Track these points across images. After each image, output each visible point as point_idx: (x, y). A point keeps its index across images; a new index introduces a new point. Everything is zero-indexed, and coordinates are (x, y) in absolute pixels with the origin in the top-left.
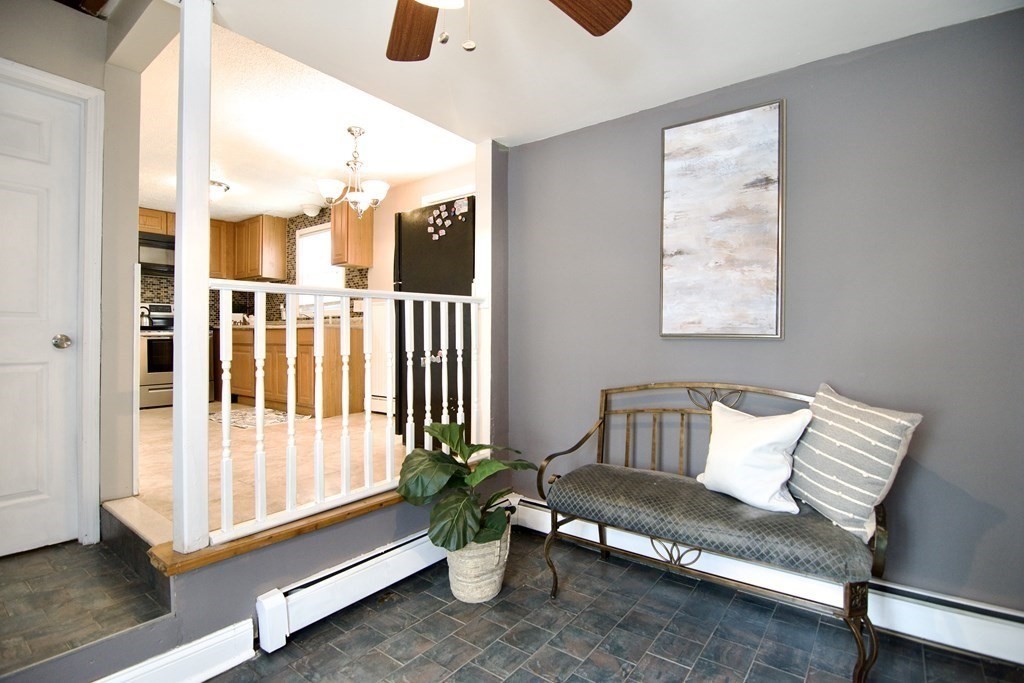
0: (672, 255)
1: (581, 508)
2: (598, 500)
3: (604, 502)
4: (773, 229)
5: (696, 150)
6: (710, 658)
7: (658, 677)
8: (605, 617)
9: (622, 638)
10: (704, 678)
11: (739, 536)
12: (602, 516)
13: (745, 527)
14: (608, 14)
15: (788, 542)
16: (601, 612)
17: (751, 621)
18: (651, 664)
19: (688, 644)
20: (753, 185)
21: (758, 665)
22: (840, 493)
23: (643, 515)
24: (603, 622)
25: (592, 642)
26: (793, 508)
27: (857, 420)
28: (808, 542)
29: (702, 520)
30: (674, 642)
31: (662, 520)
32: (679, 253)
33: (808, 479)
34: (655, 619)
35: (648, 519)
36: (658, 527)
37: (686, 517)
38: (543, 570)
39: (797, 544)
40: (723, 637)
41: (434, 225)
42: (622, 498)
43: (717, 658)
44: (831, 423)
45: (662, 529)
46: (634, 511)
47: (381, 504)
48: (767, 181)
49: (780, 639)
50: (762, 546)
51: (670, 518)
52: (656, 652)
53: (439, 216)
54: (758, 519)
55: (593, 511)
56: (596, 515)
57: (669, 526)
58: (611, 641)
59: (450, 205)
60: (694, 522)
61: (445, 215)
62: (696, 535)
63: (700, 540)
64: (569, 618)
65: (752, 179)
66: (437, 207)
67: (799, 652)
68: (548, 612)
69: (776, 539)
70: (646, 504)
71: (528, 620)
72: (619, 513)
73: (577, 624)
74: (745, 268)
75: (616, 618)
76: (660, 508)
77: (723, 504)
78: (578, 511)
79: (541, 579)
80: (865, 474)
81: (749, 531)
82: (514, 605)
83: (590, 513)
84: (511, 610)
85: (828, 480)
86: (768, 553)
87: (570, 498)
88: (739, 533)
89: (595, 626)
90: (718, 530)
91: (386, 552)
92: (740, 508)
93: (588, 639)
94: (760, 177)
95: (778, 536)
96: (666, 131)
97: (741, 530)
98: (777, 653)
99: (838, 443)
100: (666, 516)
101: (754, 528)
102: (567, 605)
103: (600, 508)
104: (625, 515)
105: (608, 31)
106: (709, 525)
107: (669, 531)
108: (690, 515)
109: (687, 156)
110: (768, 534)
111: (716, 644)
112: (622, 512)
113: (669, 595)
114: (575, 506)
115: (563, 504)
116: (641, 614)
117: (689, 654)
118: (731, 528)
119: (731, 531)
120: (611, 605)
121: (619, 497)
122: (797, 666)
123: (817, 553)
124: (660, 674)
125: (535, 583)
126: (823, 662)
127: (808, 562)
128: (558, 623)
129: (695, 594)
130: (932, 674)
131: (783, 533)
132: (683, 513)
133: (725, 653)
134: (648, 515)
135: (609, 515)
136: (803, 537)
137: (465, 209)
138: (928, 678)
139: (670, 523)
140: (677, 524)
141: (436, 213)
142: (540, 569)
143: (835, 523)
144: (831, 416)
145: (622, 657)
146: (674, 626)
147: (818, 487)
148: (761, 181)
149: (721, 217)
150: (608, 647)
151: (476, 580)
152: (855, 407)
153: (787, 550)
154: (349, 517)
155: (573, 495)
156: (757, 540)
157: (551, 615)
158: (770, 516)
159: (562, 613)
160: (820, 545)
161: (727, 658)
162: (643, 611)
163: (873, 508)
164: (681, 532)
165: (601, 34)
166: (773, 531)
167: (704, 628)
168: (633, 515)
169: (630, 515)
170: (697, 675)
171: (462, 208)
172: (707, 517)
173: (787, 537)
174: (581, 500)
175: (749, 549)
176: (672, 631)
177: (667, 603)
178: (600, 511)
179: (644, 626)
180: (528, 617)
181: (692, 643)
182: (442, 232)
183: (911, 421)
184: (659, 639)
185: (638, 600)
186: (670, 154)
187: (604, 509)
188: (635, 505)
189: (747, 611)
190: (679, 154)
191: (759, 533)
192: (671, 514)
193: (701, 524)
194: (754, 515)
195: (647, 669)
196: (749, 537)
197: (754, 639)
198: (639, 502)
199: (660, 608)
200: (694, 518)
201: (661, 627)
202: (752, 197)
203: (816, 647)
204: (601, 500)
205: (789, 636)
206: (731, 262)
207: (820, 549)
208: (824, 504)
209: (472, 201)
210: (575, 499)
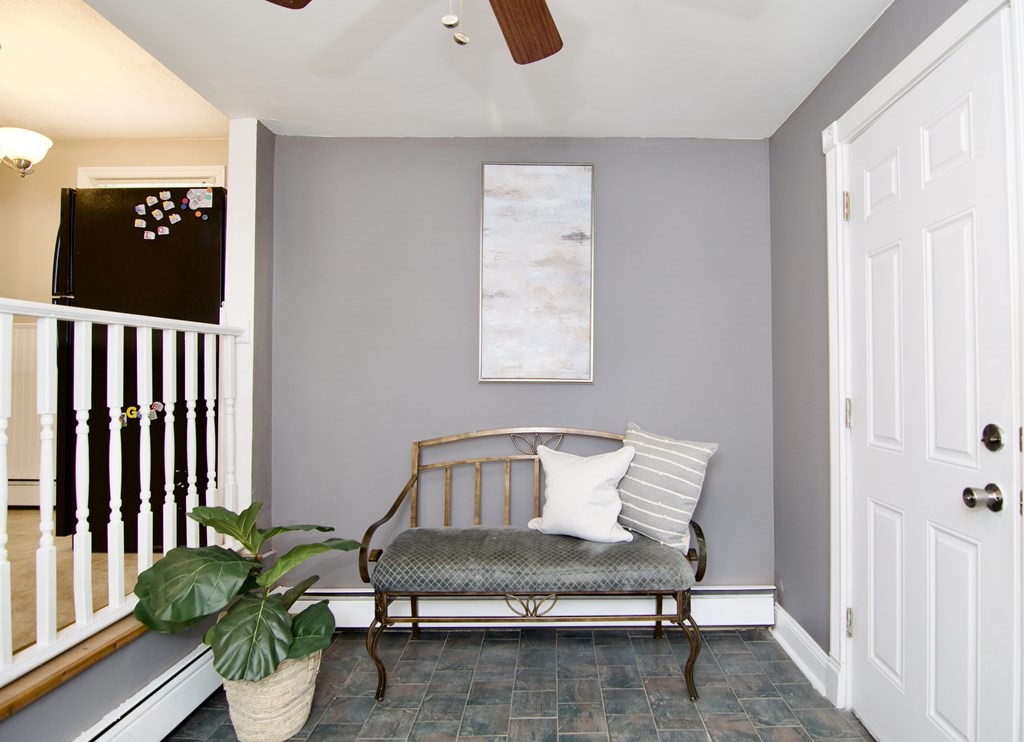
0: (492, 296)
1: (423, 581)
2: (443, 568)
3: (451, 568)
4: (588, 282)
5: (516, 193)
6: (567, 700)
7: (534, 739)
8: (451, 699)
9: (479, 712)
10: (572, 721)
11: (595, 572)
12: (451, 585)
13: (598, 562)
14: (539, 47)
15: (635, 567)
16: (443, 695)
17: (581, 654)
18: (520, 727)
19: (542, 696)
20: (570, 237)
21: (606, 691)
22: (665, 516)
23: (498, 574)
24: (452, 706)
25: (450, 731)
26: (628, 537)
27: (673, 452)
28: (651, 564)
29: (558, 564)
30: (530, 699)
31: (519, 573)
32: (501, 294)
33: (636, 508)
34: (500, 683)
35: (503, 576)
36: (515, 582)
37: (542, 565)
38: (349, 672)
39: (643, 567)
40: (566, 677)
41: (148, 217)
42: (472, 559)
43: (573, 699)
44: (651, 456)
45: (519, 583)
46: (487, 571)
47: (115, 645)
48: (581, 236)
49: (610, 662)
50: (615, 577)
51: (527, 570)
52: (519, 715)
53: (159, 206)
54: (605, 552)
55: (439, 581)
56: (443, 585)
57: (527, 578)
58: (469, 722)
59: (179, 195)
60: (551, 568)
61: (169, 206)
62: (555, 580)
63: (559, 585)
64: (412, 716)
65: (569, 232)
66: (155, 192)
67: (628, 668)
68: (384, 718)
69: (626, 567)
70: (499, 560)
71: (363, 736)
72: (471, 576)
73: (425, 718)
74: (563, 316)
75: (462, 696)
76: (515, 561)
77: (569, 545)
78: (419, 586)
79: (353, 684)
80: (683, 497)
81: (602, 565)
82: (337, 726)
83: (435, 585)
84: (335, 733)
85: (655, 506)
86: (620, 581)
87: (407, 573)
88: (594, 569)
89: (445, 712)
90: (575, 570)
91: (123, 717)
92: (584, 546)
93: (444, 730)
94: (576, 232)
95: (627, 563)
96: (485, 166)
97: (595, 566)
98: (614, 675)
99: (661, 473)
100: (523, 569)
101: (606, 562)
102: (400, 703)
103: (447, 576)
104: (478, 577)
105: (530, 62)
106: (566, 568)
107: (527, 583)
108: (546, 561)
109: (508, 196)
110: (619, 564)
111: (565, 686)
112: (475, 575)
113: (499, 653)
114: (415, 581)
115: (399, 582)
116: (484, 683)
117: (548, 704)
118: (587, 566)
119: (586, 569)
120: (449, 685)
121: (468, 560)
122: (633, 680)
123: (658, 571)
124: (533, 734)
125: (348, 690)
126: (649, 669)
127: (653, 581)
128: (401, 725)
129: (523, 645)
130: (716, 652)
131: (630, 560)
132: (538, 562)
133: (576, 690)
134: (503, 572)
135: (459, 581)
136: (646, 560)
137: (208, 203)
138: (716, 655)
139: (528, 574)
140: (534, 574)
141: (152, 200)
142: (345, 672)
143: (662, 543)
144: (650, 451)
145: (490, 733)
146: (521, 683)
147: (646, 514)
148: (577, 235)
149: (541, 263)
150: (470, 729)
151: (285, 710)
152: (666, 441)
153: (635, 575)
154: (65, 678)
155: (411, 569)
156: (610, 572)
157: (389, 720)
158: (613, 548)
159: (400, 713)
160: (660, 564)
161: (580, 694)
162: (484, 679)
163: (688, 523)
164: (539, 582)
165: (523, 62)
166: (621, 560)
167: (547, 675)
168: (487, 575)
169: (483, 575)
170: (565, 722)
171: (202, 201)
172: (562, 561)
173: (634, 563)
174: (423, 572)
175: (604, 582)
176: (522, 689)
177: (502, 663)
178: (447, 580)
179: (494, 693)
180: (361, 733)
181: (545, 693)
182: (164, 231)
183: (712, 450)
184: (515, 701)
185: (472, 669)
186: (489, 191)
187: (451, 576)
188: (488, 564)
189: (574, 646)
190: (496, 193)
191: (611, 565)
192: (527, 566)
193: (559, 568)
194: (599, 549)
195: (519, 734)
196: (602, 571)
197: (590, 669)
198: (491, 560)
199: (499, 669)
200: (551, 565)
201: (510, 689)
202: (569, 248)
203: (638, 659)
204: (448, 567)
205: (615, 657)
206: (550, 309)
207: (661, 567)
208: (653, 528)
209: (220, 195)
210: (415, 572)
